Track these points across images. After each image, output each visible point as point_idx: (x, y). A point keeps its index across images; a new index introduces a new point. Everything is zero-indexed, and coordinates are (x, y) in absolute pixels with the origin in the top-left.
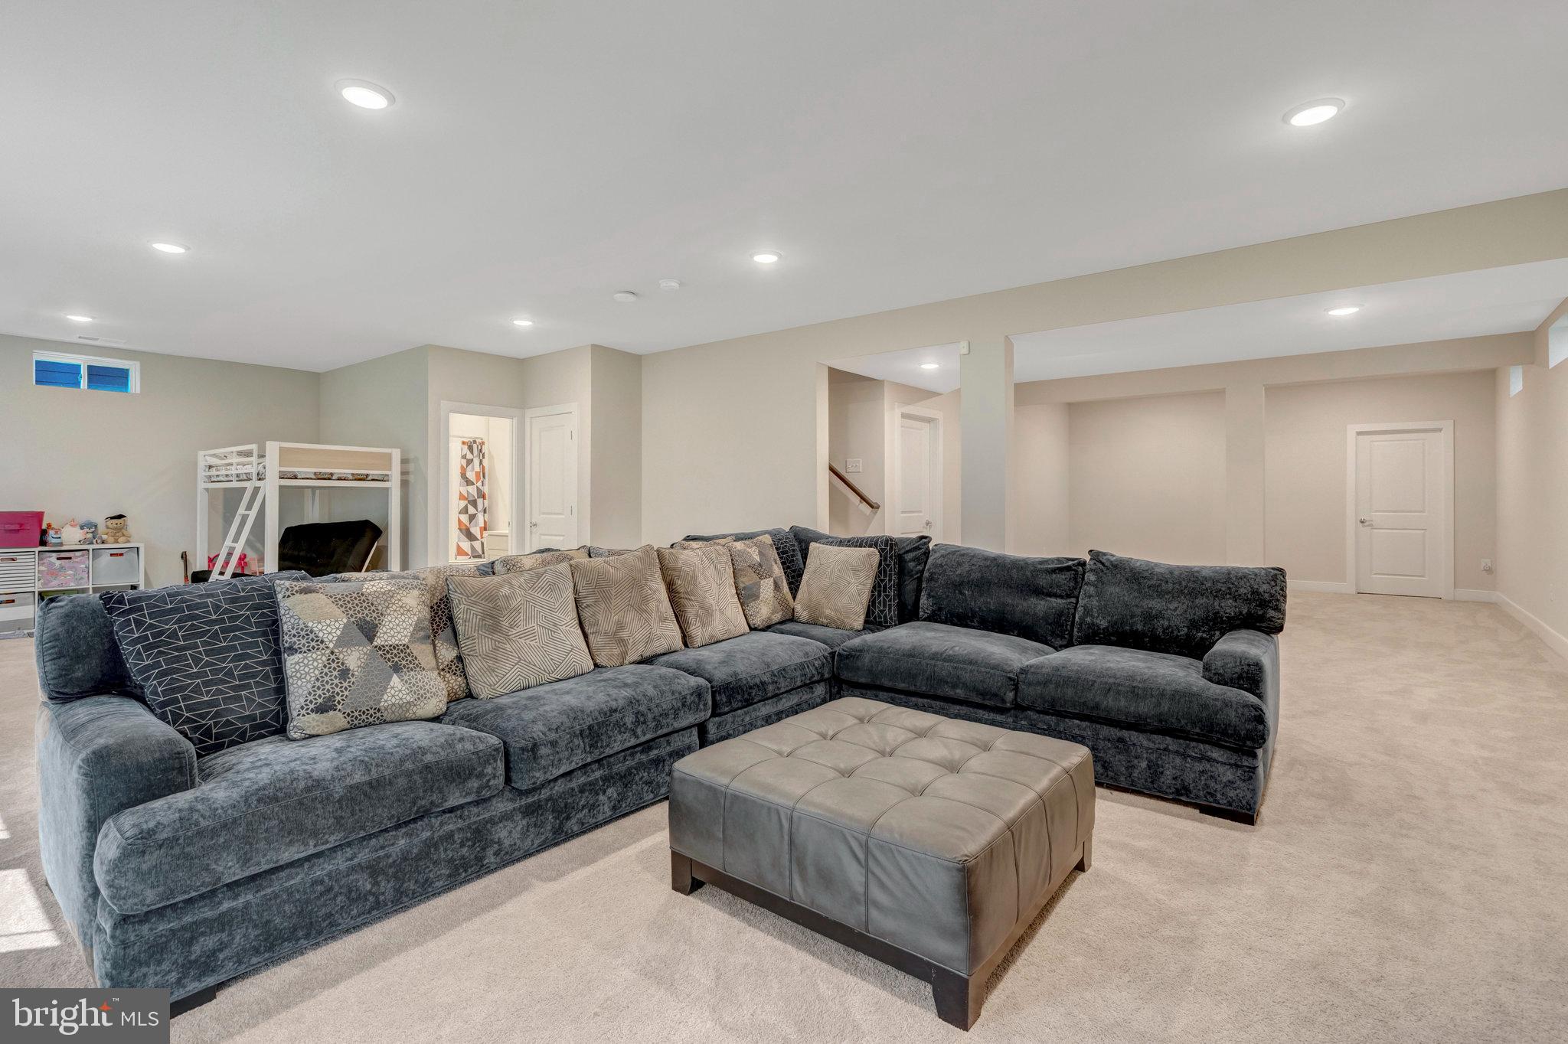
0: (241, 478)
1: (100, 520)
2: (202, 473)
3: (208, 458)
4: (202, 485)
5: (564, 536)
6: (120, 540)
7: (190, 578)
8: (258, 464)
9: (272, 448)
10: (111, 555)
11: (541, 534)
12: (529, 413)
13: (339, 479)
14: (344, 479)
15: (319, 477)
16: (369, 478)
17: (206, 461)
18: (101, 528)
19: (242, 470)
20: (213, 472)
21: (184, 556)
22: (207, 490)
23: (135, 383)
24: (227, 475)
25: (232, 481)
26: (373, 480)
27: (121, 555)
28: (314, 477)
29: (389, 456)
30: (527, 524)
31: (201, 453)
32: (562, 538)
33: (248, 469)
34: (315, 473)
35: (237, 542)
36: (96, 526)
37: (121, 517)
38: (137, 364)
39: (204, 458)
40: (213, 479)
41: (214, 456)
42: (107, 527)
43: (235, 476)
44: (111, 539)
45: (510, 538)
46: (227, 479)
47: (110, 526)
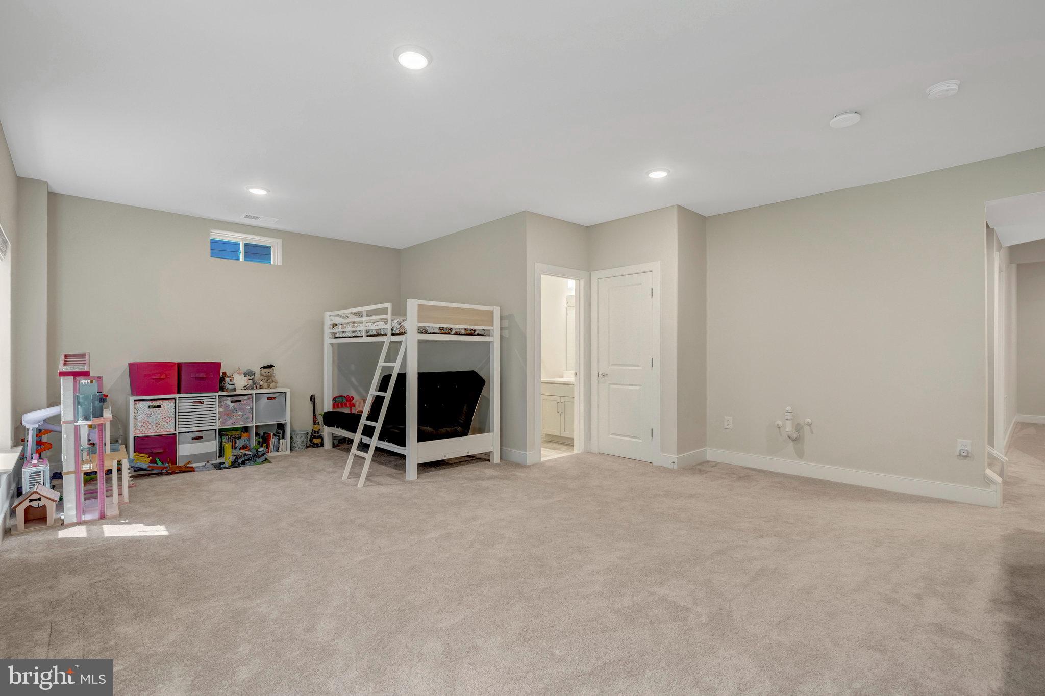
0: (371, 333)
1: (256, 369)
2: (328, 330)
3: (333, 318)
4: (328, 340)
5: (641, 386)
6: (272, 385)
7: (320, 419)
8: (392, 320)
9: (412, 305)
10: (268, 398)
11: (610, 384)
12: (595, 275)
13: (456, 334)
14: (459, 334)
15: (443, 331)
16: (476, 333)
17: (332, 320)
18: (258, 376)
19: (373, 327)
20: (339, 329)
21: (312, 398)
22: (331, 344)
23: (276, 257)
24: (354, 332)
25: (362, 336)
26: (478, 335)
27: (275, 398)
28: (438, 332)
29: (491, 313)
30: (594, 373)
31: (327, 314)
32: (638, 388)
33: (381, 325)
34: (440, 329)
35: (386, 391)
36: (254, 374)
37: (271, 366)
38: (280, 241)
39: (329, 318)
40: (338, 335)
41: (338, 315)
42: (262, 375)
43: (364, 332)
44: (266, 385)
45: (576, 387)
46: (354, 335)
47: (264, 374)
